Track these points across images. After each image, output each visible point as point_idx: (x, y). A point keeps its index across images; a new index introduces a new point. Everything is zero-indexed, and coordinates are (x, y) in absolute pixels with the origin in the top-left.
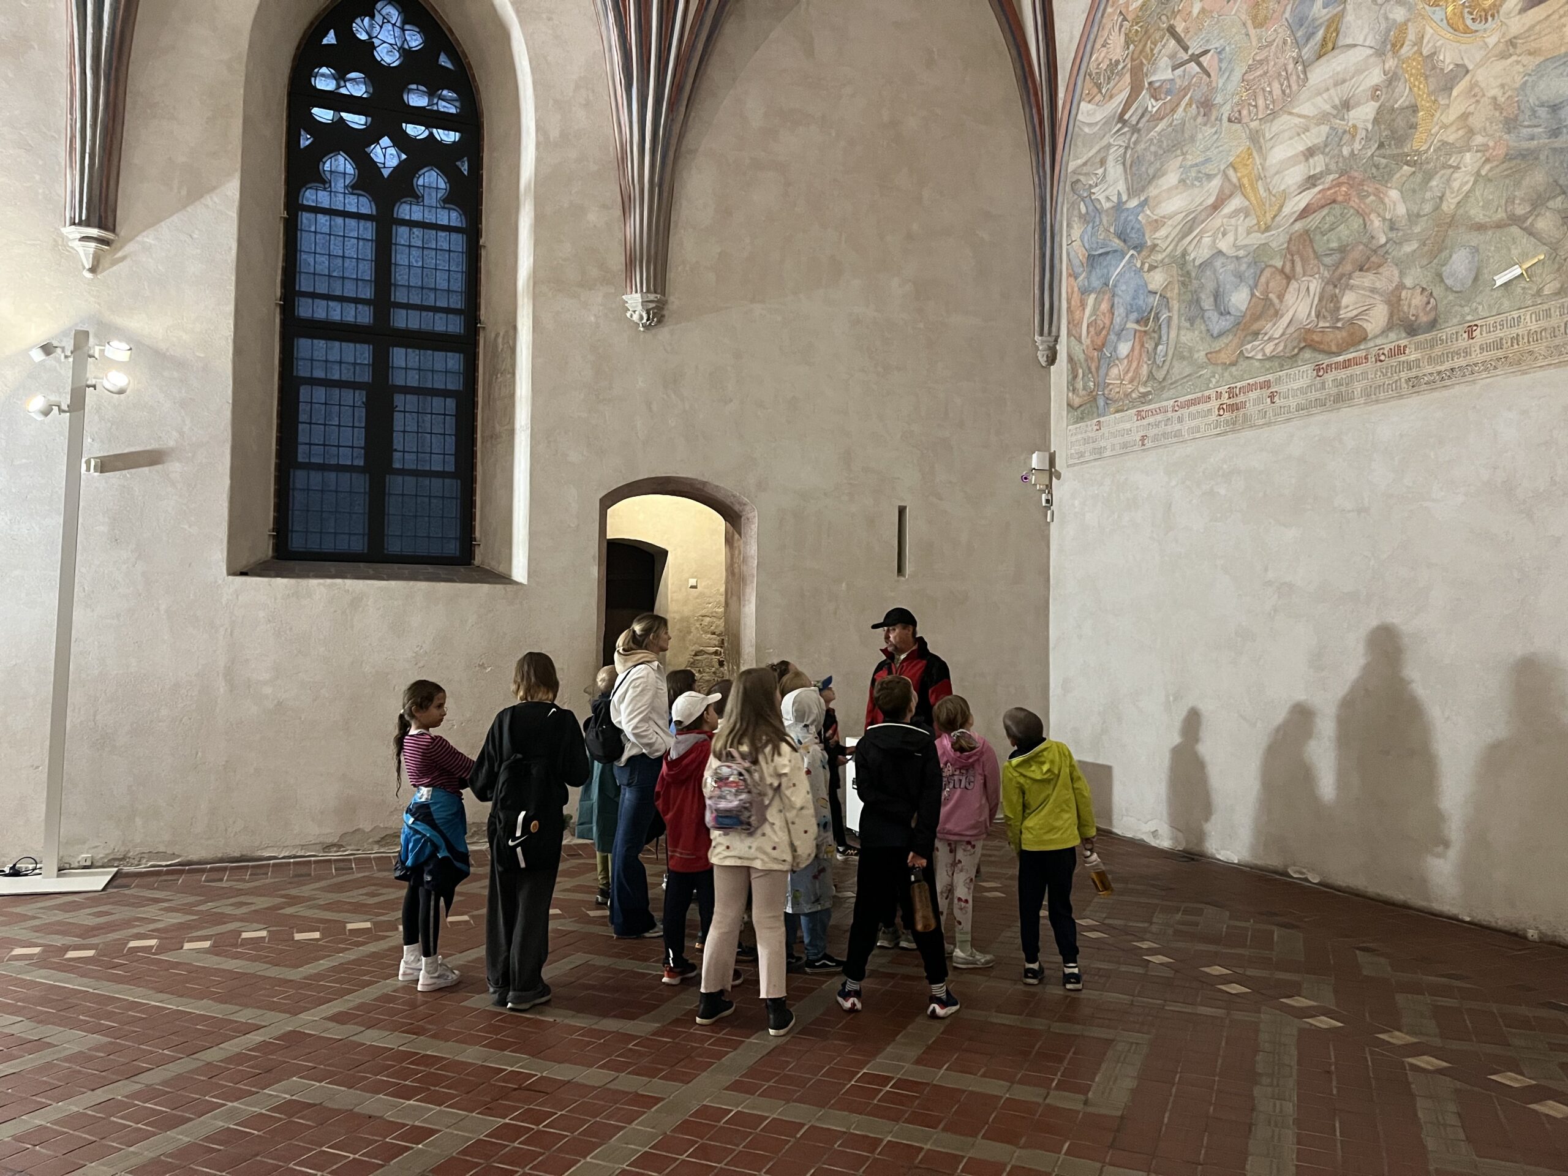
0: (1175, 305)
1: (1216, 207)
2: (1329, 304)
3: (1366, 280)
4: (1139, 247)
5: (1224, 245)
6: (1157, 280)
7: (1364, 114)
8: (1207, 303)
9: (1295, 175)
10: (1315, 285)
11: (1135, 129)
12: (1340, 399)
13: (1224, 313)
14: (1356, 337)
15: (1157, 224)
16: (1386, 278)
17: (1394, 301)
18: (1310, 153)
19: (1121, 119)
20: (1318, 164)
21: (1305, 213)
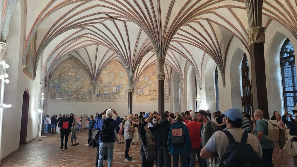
0: (63, 93)
1: (68, 87)
2: (77, 96)
3: (79, 95)
4: (60, 88)
5: (69, 90)
6: (62, 90)
7: (80, 86)
8: (67, 93)
9: (75, 88)
10: (76, 95)
11: (60, 79)
12: (77, 101)
13: (68, 94)
14: (79, 98)
15: (62, 87)
16: (81, 96)
17: (81, 97)
18: (76, 87)
19: (58, 78)
20: (76, 88)
21: (75, 90)
